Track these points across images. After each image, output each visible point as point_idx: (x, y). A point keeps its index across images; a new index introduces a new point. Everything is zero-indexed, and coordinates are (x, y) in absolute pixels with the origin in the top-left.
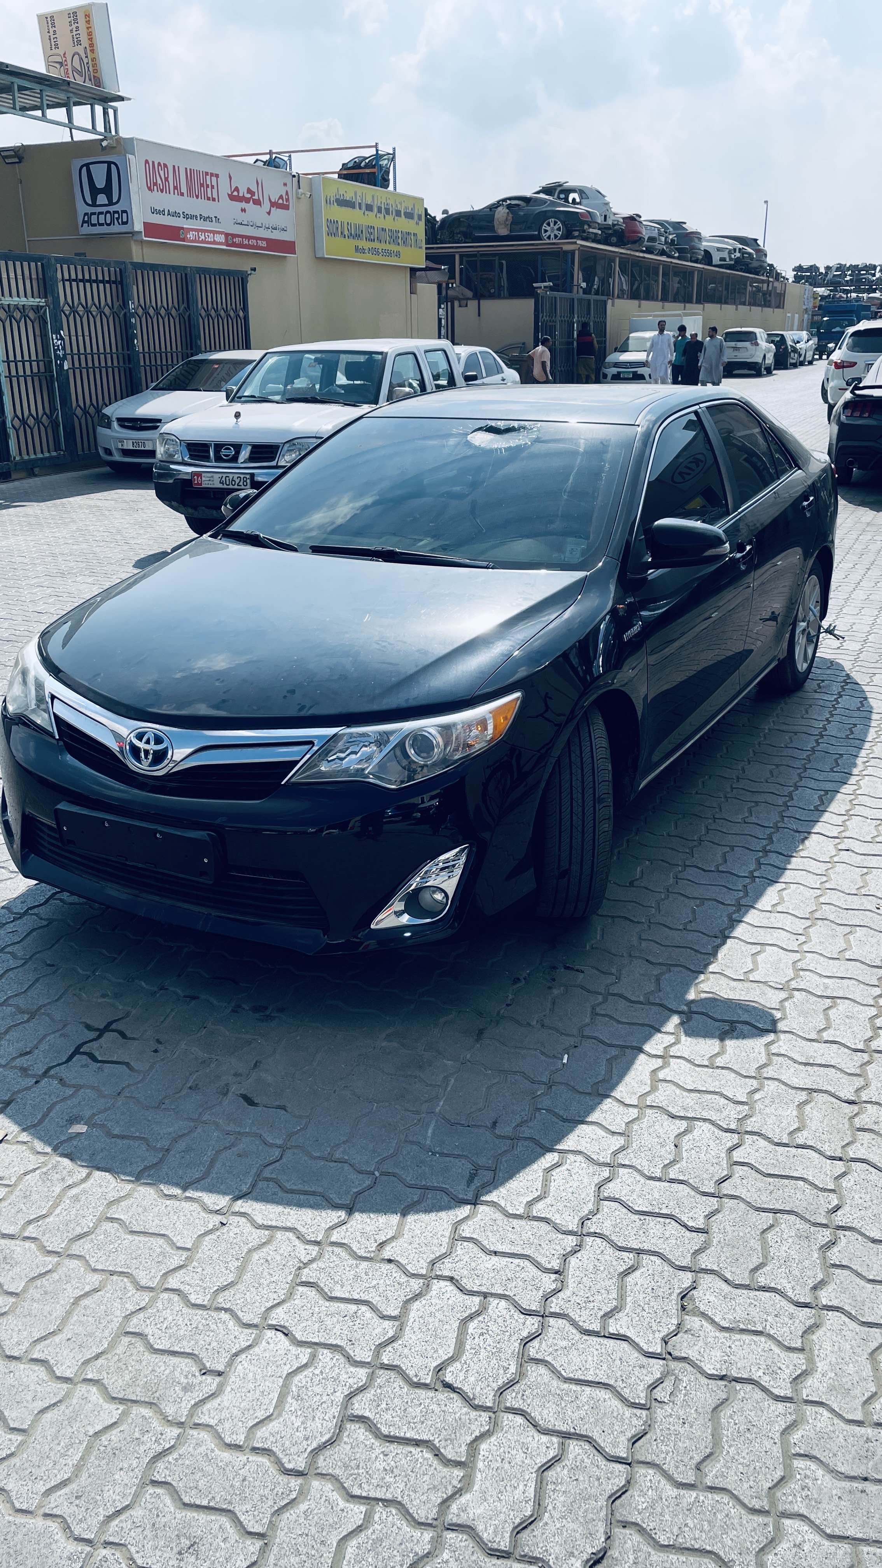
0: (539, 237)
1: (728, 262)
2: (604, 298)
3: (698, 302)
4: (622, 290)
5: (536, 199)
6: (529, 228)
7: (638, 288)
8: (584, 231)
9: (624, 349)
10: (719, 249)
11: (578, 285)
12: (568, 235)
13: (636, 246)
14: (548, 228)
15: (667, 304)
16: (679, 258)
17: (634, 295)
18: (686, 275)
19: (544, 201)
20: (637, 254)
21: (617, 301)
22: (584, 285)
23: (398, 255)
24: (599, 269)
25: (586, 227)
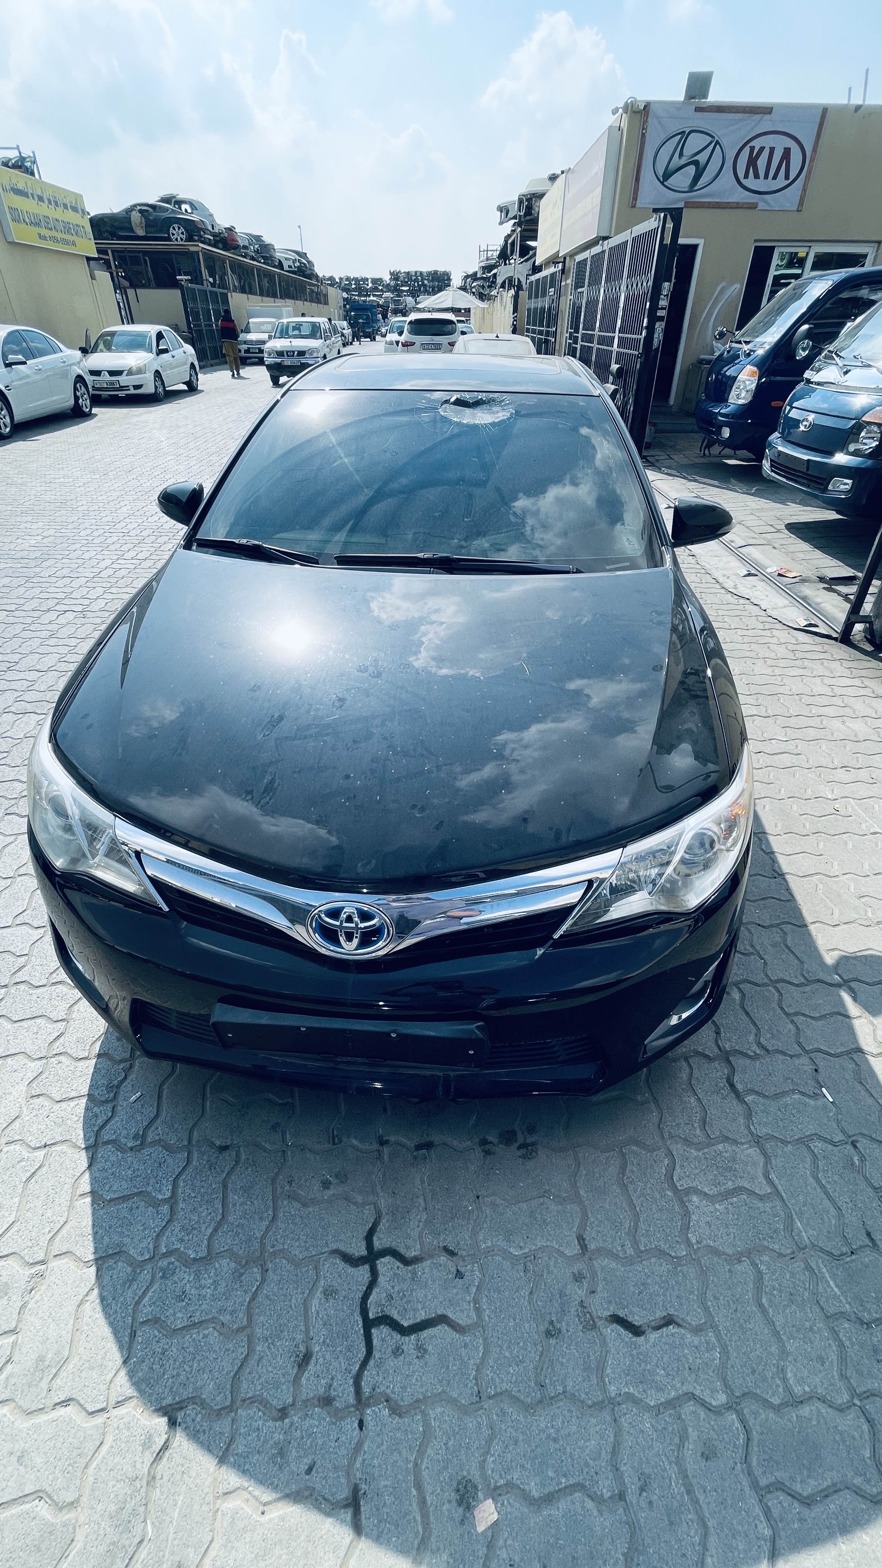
0: (169, 239)
1: (293, 269)
2: (226, 291)
3: (281, 298)
4: (235, 286)
5: (160, 207)
6: (161, 231)
7: (244, 285)
8: (201, 236)
9: (247, 330)
10: (286, 259)
11: (207, 280)
12: (190, 238)
13: (236, 251)
14: (174, 232)
15: (265, 299)
16: (264, 263)
17: (243, 291)
18: (270, 276)
19: (167, 209)
20: (239, 258)
21: (233, 294)
22: (211, 280)
23: (74, 244)
24: (217, 269)
25: (202, 233)
